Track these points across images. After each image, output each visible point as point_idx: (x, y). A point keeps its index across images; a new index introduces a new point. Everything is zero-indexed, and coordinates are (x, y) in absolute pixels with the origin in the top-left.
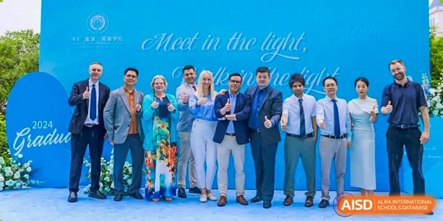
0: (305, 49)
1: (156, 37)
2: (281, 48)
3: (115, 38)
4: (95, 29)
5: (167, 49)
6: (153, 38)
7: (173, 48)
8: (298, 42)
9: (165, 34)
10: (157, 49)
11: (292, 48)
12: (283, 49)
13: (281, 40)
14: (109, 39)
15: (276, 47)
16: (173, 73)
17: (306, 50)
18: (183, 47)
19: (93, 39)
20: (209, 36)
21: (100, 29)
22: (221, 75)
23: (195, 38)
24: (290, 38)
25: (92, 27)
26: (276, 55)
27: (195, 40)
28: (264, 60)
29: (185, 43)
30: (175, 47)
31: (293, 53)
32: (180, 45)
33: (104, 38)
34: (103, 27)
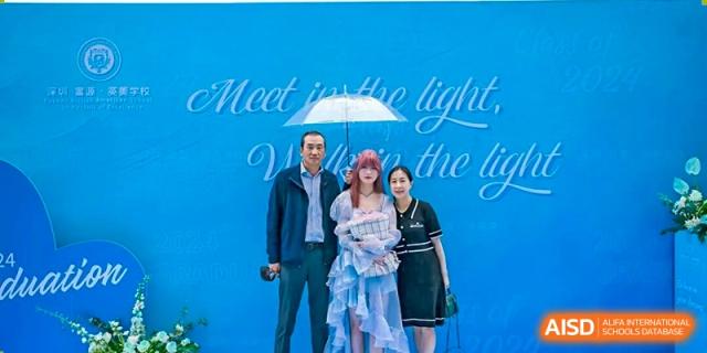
0: (498, 108)
1: (214, 87)
2: (454, 106)
3: (134, 90)
4: (95, 71)
5: (236, 110)
6: (210, 89)
7: (248, 107)
8: (484, 96)
9: (232, 81)
10: (218, 109)
11: (474, 106)
12: (458, 107)
13: (452, 92)
14: (123, 90)
15: (443, 104)
16: (250, 156)
17: (501, 110)
18: (268, 106)
19: (91, 92)
20: (318, 85)
21: (104, 71)
22: (340, 160)
23: (289, 88)
24: (471, 86)
25: (89, 67)
26: (445, 120)
27: (290, 92)
28: (421, 128)
29: (272, 98)
30: (252, 106)
31: (475, 115)
32: (260, 104)
33: (112, 90)
34: (109, 67)
